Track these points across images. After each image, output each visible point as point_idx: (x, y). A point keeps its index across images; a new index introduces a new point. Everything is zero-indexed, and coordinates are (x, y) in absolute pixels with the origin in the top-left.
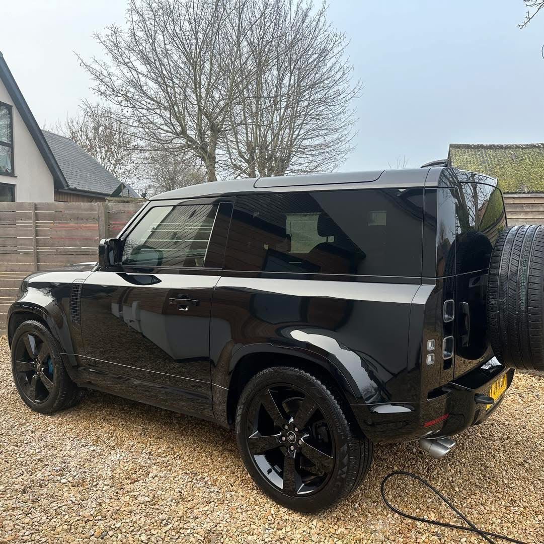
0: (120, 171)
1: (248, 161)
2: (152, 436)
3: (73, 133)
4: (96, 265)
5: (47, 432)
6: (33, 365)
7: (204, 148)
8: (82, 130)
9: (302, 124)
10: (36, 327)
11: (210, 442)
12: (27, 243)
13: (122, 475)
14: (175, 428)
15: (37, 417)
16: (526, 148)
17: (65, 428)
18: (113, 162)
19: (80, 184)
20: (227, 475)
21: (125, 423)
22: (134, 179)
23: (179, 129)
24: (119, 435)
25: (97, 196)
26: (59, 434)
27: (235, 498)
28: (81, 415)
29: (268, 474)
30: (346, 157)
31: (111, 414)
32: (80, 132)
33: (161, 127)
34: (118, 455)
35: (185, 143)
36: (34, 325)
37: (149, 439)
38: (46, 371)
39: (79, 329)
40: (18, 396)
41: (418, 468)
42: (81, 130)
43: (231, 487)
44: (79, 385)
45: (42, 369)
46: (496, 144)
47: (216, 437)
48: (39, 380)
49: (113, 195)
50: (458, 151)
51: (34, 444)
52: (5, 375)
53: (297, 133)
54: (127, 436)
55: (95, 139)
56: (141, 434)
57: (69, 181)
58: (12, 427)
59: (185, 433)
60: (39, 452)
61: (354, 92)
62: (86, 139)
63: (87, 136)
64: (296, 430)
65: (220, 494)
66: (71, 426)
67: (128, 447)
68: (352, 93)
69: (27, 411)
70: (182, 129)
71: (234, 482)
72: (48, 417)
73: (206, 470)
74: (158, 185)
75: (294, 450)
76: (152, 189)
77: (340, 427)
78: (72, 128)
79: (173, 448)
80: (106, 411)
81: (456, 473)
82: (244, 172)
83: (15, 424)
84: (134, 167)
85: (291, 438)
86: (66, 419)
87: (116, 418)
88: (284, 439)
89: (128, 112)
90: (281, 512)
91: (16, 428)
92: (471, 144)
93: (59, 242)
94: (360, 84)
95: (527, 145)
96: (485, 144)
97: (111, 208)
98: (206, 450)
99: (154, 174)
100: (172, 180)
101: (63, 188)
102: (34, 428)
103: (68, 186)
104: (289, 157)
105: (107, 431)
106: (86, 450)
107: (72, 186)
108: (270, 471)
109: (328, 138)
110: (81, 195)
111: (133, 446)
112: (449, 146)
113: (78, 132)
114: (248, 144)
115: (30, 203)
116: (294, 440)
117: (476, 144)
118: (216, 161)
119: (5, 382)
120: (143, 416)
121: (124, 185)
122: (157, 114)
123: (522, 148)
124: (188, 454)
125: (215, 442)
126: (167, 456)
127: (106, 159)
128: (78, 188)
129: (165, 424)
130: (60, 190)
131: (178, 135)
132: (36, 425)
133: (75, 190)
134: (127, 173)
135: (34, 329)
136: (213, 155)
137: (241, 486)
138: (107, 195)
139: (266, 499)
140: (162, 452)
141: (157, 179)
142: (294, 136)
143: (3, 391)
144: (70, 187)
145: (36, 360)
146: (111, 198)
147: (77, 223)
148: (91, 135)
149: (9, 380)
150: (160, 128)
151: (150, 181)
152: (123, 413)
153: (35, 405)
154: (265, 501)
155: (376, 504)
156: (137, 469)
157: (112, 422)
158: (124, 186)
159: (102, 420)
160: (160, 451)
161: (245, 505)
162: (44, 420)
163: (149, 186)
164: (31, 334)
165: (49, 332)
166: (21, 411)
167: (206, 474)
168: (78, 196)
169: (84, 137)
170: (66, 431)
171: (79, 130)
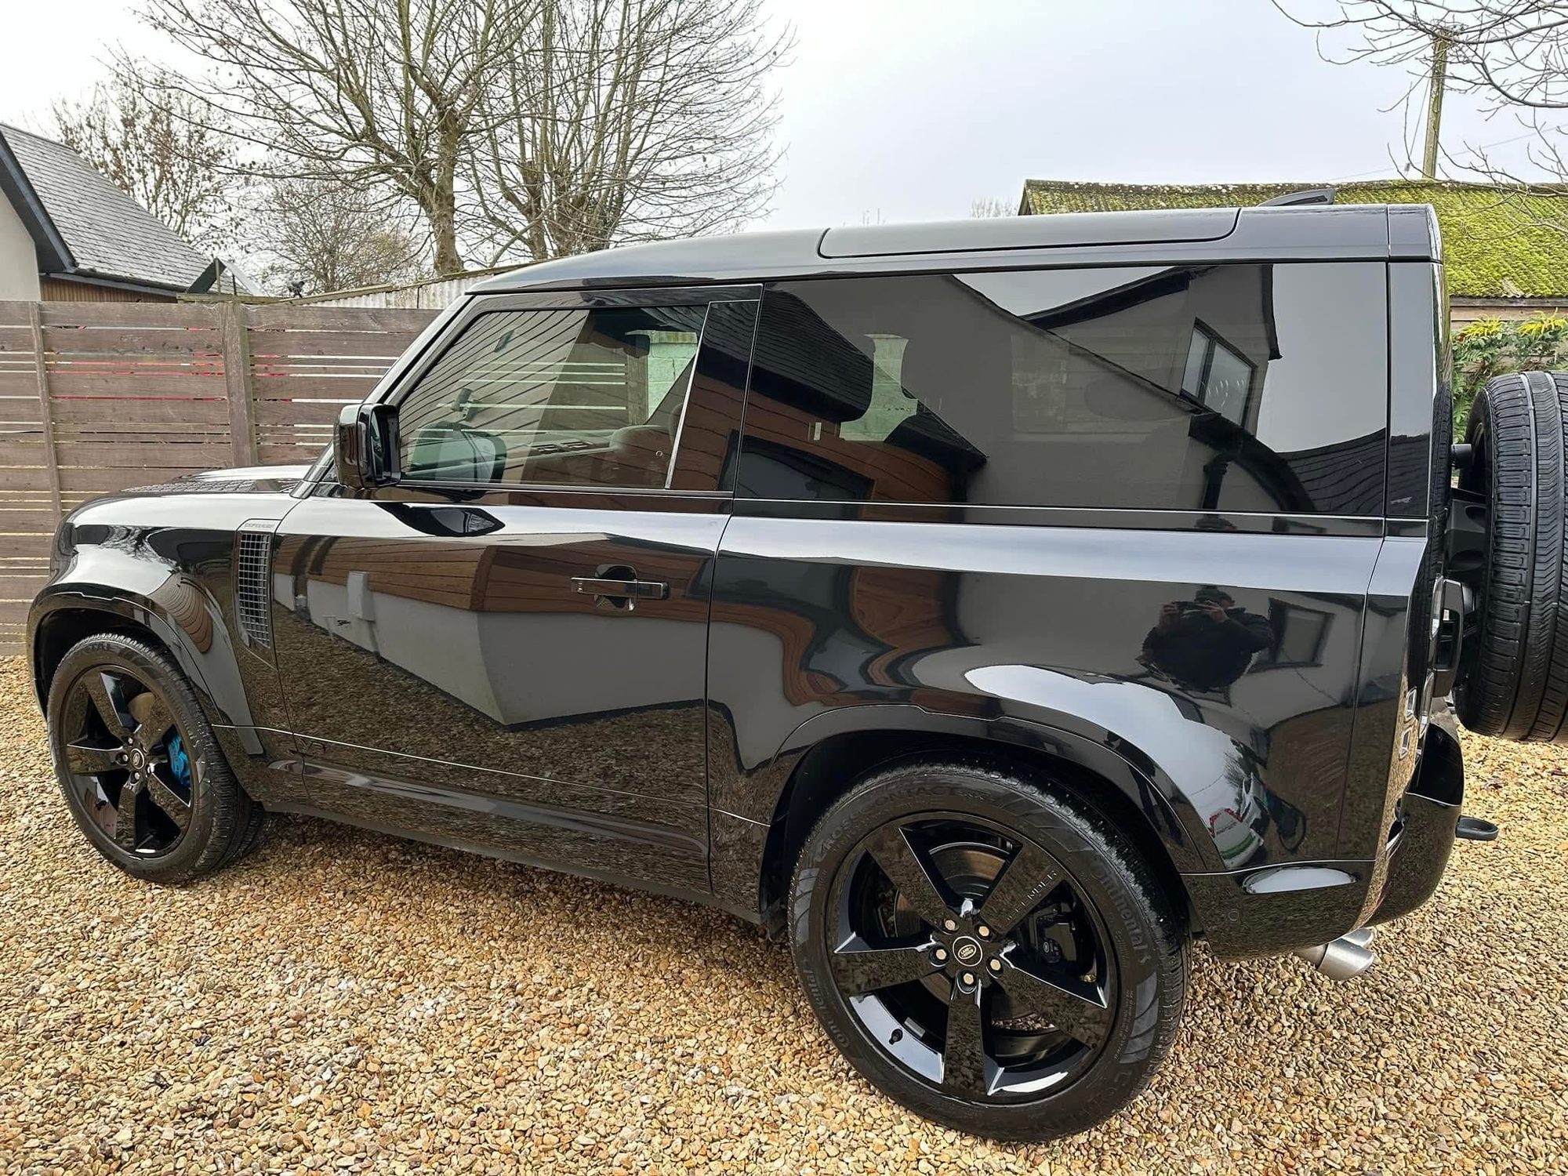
0: (196, 231)
1: (527, 211)
2: (496, 934)
3: (67, 130)
4: (306, 479)
5: (191, 943)
6: (121, 754)
7: (424, 175)
8: (92, 123)
9: (650, 122)
10: (127, 654)
11: (662, 941)
12: (24, 410)
13: (460, 1062)
14: (549, 906)
15: (149, 895)
16: (1190, 195)
17: (241, 924)
18: (177, 207)
19: (103, 260)
20: (749, 1040)
21: (408, 901)
22: (234, 251)
23: (360, 125)
24: (405, 937)
25: (149, 290)
26: (233, 946)
27: (802, 1111)
28: (276, 883)
29: (892, 1042)
30: (768, 206)
31: (356, 874)
32: (88, 130)
33: (314, 118)
34: (429, 1003)
35: (373, 160)
36: (118, 646)
37: (492, 943)
38: (164, 771)
39: (269, 660)
40: (77, 835)
41: (1211, 979)
42: (89, 125)
43: (776, 1076)
44: (268, 807)
45: (152, 766)
46: (1127, 182)
47: (670, 925)
48: (144, 794)
49: (193, 290)
50: (1045, 197)
51: (167, 982)
52: (15, 774)
53: (636, 144)
54: (427, 938)
55: (127, 146)
56: (463, 930)
57: (75, 251)
58: (86, 933)
59: (582, 919)
60: (194, 1008)
61: (775, 53)
62: (104, 149)
63: (104, 138)
64: (984, 931)
65: (762, 1105)
66: (261, 919)
67: (446, 973)
68: (771, 54)
69: (113, 880)
70: (368, 123)
71: (779, 1061)
72: (180, 895)
73: (687, 1027)
74: (296, 266)
75: (975, 984)
76: (280, 275)
77: (1137, 931)
78: (65, 117)
79: (569, 969)
80: (343, 867)
81: (1307, 986)
82: (520, 238)
83: (93, 924)
84: (232, 219)
85: (967, 952)
86: (237, 898)
87: (378, 887)
88: (941, 954)
89: (229, 75)
90: (944, 1144)
91: (96, 934)
92: (1072, 181)
93: (114, 410)
94: (788, 35)
95: (1193, 188)
96: (1102, 182)
97: (255, 319)
98: (662, 967)
99: (284, 238)
100: (331, 252)
101: (61, 269)
102: (153, 931)
103: (74, 264)
104: (620, 201)
105: (367, 927)
106: (332, 993)
107: (84, 266)
108: (897, 1036)
109: (714, 161)
110: (107, 288)
111: (456, 968)
112: (1022, 186)
113: (81, 127)
114: (524, 166)
115: (25, 303)
116: (976, 958)
117: (1084, 181)
118: (457, 204)
119: (20, 792)
120: (449, 875)
121: (220, 263)
122: (303, 83)
123: (1184, 195)
124: (616, 982)
125: (673, 942)
126: (560, 992)
127: (160, 199)
128: (99, 270)
129: (518, 894)
130: (52, 275)
131: (357, 139)
132: (154, 920)
133: (92, 274)
134: (215, 234)
135: (119, 660)
136: (449, 192)
137: (803, 1072)
138: (181, 290)
139: (888, 1107)
140: (544, 982)
141: (293, 251)
142: (632, 153)
143: (25, 820)
144: (81, 266)
145: (131, 741)
146: (191, 297)
147: (164, 359)
148: (115, 137)
149: (32, 786)
150: (309, 120)
151: (275, 255)
152: (392, 870)
153: (135, 863)
154: (887, 1113)
155: (1166, 1094)
156: (498, 1043)
157: (370, 897)
158: (222, 267)
159: (340, 895)
160: (537, 978)
161: (842, 1133)
162: (172, 904)
163: (272, 268)
164: (107, 672)
165: (168, 668)
166: (95, 882)
167: (691, 1042)
168: (99, 289)
169: (98, 143)
170: (248, 934)
171: (84, 123)
